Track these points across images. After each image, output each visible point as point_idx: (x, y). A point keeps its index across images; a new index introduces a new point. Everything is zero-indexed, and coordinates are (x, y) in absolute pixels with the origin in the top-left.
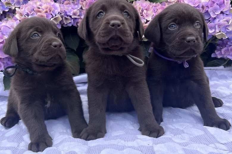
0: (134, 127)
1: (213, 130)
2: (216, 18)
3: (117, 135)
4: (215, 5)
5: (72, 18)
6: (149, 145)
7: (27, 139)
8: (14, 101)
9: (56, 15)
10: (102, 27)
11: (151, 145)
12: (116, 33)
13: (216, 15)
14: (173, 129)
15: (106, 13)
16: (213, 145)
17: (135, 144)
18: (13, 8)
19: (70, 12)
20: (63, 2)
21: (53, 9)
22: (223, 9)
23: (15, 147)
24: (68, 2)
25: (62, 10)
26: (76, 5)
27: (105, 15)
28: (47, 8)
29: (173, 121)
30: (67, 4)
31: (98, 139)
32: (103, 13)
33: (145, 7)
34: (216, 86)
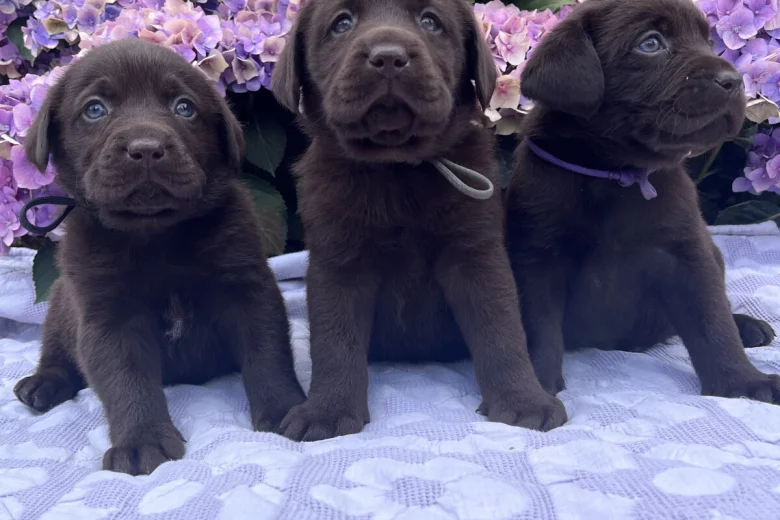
0: (462, 403)
1: (737, 407)
2: (742, 51)
3: (405, 423)
4: (739, 8)
5: (262, 64)
6: (512, 448)
7: (100, 439)
8: (66, 321)
9: (207, 54)
10: (344, 68)
11: (519, 448)
12: (390, 88)
13: (742, 40)
14: (599, 407)
15: (359, 18)
16: (737, 447)
17: (464, 447)
18: (72, 37)
19: (254, 44)
20: (234, 14)
21: (200, 32)
22: (767, 23)
23: (57, 462)
24: (250, 12)
25: (229, 39)
26: (275, 21)
27: (357, 25)
28: (178, 31)
29: (601, 387)
30: (245, 20)
31: (339, 438)
32: (349, 18)
33: (502, 23)
34: (750, 283)
